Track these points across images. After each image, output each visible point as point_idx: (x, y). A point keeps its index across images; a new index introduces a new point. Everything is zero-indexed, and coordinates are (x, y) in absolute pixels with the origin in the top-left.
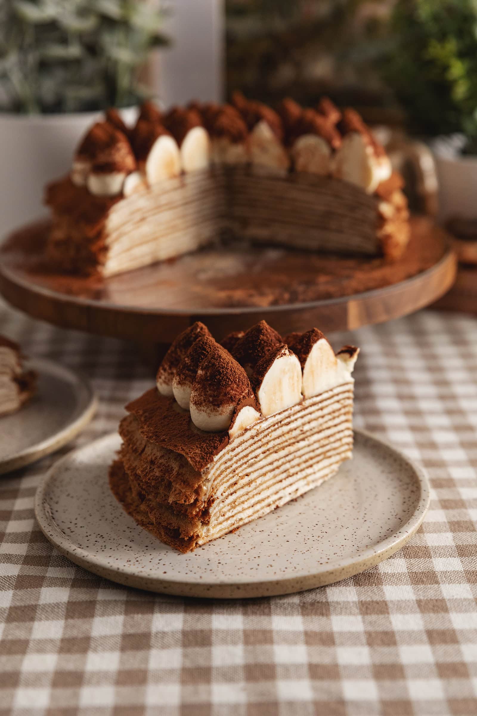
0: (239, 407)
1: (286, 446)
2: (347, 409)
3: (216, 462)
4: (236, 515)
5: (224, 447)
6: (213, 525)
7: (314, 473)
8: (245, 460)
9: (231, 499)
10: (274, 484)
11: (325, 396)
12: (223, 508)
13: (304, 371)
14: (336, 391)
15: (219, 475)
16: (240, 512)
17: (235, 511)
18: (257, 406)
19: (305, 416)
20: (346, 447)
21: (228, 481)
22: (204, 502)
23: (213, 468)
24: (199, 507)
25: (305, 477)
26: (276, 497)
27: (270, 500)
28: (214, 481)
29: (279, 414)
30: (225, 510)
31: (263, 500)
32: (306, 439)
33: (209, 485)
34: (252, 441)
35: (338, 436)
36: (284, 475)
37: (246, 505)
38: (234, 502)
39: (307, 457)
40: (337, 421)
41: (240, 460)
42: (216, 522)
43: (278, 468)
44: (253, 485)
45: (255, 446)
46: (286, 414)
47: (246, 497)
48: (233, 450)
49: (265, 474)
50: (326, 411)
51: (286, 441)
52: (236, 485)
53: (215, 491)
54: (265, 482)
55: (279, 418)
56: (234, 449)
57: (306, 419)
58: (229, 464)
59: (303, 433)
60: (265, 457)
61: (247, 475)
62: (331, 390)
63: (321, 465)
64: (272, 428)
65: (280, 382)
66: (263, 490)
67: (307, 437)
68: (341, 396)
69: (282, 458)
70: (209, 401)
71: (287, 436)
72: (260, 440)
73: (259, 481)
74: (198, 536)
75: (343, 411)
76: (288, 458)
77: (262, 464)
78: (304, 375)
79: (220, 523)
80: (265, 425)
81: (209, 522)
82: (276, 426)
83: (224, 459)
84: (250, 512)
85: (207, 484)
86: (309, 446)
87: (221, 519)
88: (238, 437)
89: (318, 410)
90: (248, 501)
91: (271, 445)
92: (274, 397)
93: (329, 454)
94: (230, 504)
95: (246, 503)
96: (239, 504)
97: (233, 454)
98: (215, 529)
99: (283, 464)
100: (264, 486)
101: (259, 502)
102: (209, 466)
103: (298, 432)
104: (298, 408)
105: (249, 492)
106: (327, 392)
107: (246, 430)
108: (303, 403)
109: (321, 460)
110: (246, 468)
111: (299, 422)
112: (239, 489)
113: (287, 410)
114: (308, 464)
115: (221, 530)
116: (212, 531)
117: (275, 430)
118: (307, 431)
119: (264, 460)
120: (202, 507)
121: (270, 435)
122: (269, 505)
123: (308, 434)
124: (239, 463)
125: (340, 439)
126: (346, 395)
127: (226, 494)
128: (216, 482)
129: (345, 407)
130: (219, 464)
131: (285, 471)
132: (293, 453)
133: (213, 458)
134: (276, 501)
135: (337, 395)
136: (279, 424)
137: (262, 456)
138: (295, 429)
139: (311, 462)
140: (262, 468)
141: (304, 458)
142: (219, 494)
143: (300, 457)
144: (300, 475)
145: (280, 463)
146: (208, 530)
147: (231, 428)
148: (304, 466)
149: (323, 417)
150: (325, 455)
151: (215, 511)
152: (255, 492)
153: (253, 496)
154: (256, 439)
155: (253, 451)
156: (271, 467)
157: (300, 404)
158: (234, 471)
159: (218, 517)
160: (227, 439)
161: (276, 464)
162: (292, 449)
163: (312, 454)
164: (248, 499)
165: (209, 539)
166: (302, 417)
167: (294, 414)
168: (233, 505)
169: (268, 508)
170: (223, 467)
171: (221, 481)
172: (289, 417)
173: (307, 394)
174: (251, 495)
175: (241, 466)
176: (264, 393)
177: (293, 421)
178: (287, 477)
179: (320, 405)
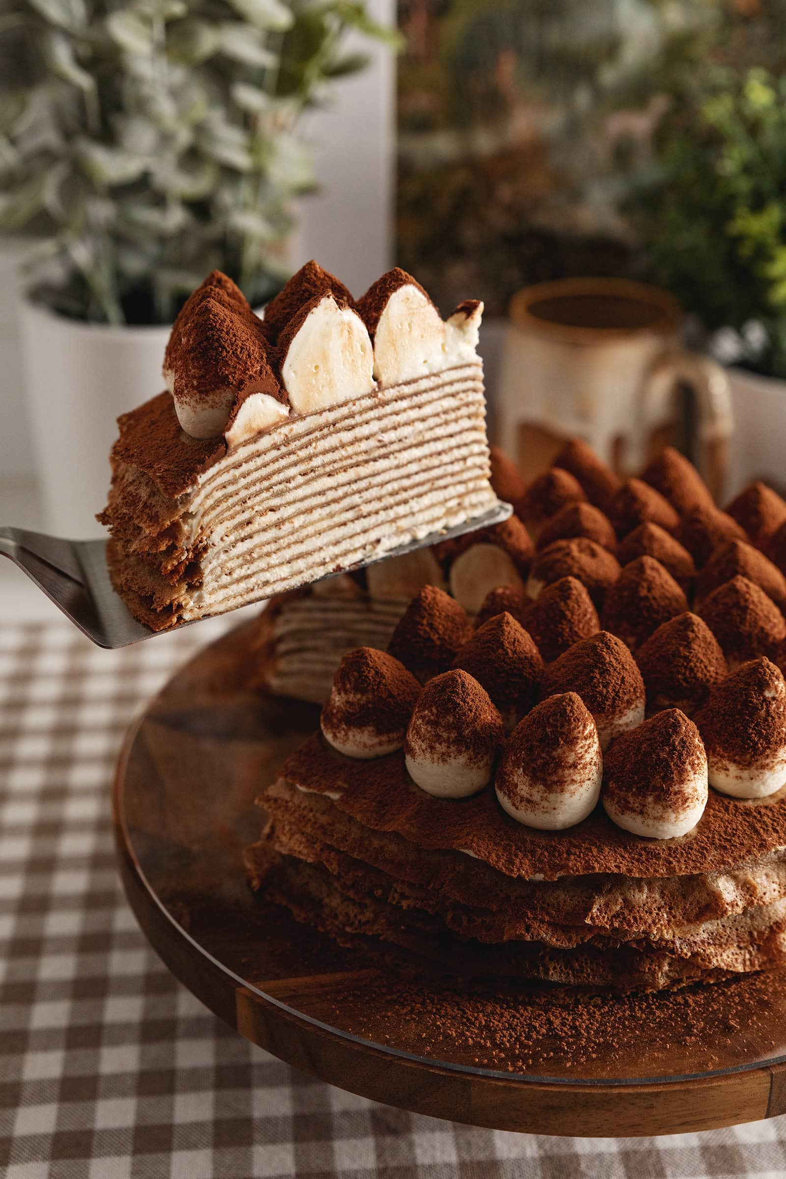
0: (241, 394)
1: (351, 466)
2: (472, 409)
3: (203, 485)
4: (256, 576)
5: (218, 460)
6: (210, 589)
7: (413, 514)
8: (266, 484)
9: (242, 547)
10: (331, 528)
11: (424, 384)
12: (226, 562)
13: (376, 340)
14: (446, 377)
15: (213, 508)
16: (263, 570)
17: (254, 567)
18: (281, 394)
19: (385, 416)
20: (478, 472)
21: (233, 517)
22: (188, 550)
23: (198, 494)
24: (177, 558)
25: (393, 521)
26: (337, 550)
27: (327, 554)
28: (203, 516)
29: (329, 410)
30: (230, 565)
31: (309, 553)
32: (391, 456)
33: (194, 522)
34: (274, 453)
35: (457, 453)
36: (350, 515)
37: (274, 560)
38: (250, 552)
39: (395, 485)
40: (453, 428)
41: (254, 483)
42: (215, 585)
43: (336, 501)
44: (286, 527)
45: (283, 463)
46: (345, 411)
47: (273, 547)
48: (238, 466)
49: (310, 510)
50: (427, 410)
51: (350, 457)
52: (250, 525)
53: (208, 532)
54: (312, 523)
55: (330, 417)
56: (240, 465)
57: (387, 422)
58: (230, 489)
59: (382, 447)
60: (307, 483)
61: (272, 510)
62: (436, 375)
63: (426, 501)
64: (318, 434)
65: (324, 356)
66: (308, 536)
67: (393, 453)
68: (458, 387)
69: (343, 485)
70: (192, 386)
71: (350, 450)
72: (293, 453)
73: (298, 522)
74: (180, 607)
75: (464, 411)
76: (355, 487)
77: (300, 493)
78: (376, 346)
79: (225, 587)
80: (299, 427)
81: (201, 584)
82: (326, 431)
83: (220, 480)
84: (285, 571)
85: (190, 521)
86: (398, 467)
87: (225, 579)
88: (245, 443)
89: (412, 408)
90: (279, 554)
91: (316, 462)
92: (314, 382)
93: (442, 483)
94: (242, 555)
95: (274, 556)
96: (260, 557)
97: (237, 472)
98: (213, 596)
99: (346, 495)
100: (310, 530)
101: (300, 556)
102: (189, 490)
103: (372, 443)
104: (368, 402)
105: (279, 539)
106: (427, 377)
107: (261, 433)
108: (380, 395)
109: (426, 493)
110: (268, 499)
111: (375, 426)
112: (258, 532)
113: (345, 404)
114: (398, 498)
115: (227, 599)
116: (208, 599)
117: (324, 437)
118: (392, 443)
119: (304, 487)
120: (183, 558)
121: (314, 445)
122: (324, 563)
123: (395, 447)
124: (253, 489)
125: (464, 459)
126: (470, 384)
127: (232, 538)
128: (207, 519)
129: (467, 405)
130: (208, 488)
131: (352, 508)
132: (366, 477)
133: (196, 479)
134: (337, 557)
135: (451, 383)
136: (332, 428)
137: (300, 480)
138: (367, 438)
139: (404, 495)
140: (302, 500)
141: (389, 488)
142: (215, 538)
143: (382, 485)
144: (382, 516)
145: (340, 492)
146: (200, 598)
147: (229, 429)
148: (391, 500)
149: (423, 420)
150: (433, 485)
151: (210, 567)
152: (292, 538)
153: (289, 546)
154: (284, 449)
155: (279, 471)
156: (322, 499)
157: (373, 395)
158: (245, 502)
159: (220, 576)
160: (223, 448)
161: (331, 495)
162: (363, 471)
163: (406, 483)
164: (278, 550)
165: (203, 612)
166: (379, 419)
167: (361, 413)
168: (248, 558)
169: (322, 568)
170: (219, 494)
171: (217, 516)
172: (352, 416)
173: (384, 379)
174: (283, 542)
175: (257, 494)
176: (293, 374)
177: (361, 425)
178: (358, 518)
179: (416, 400)
